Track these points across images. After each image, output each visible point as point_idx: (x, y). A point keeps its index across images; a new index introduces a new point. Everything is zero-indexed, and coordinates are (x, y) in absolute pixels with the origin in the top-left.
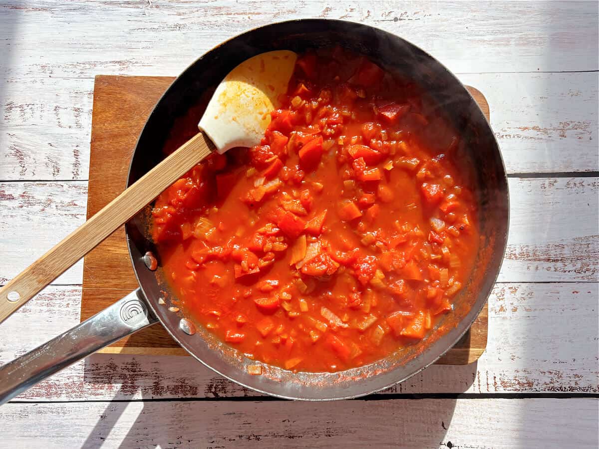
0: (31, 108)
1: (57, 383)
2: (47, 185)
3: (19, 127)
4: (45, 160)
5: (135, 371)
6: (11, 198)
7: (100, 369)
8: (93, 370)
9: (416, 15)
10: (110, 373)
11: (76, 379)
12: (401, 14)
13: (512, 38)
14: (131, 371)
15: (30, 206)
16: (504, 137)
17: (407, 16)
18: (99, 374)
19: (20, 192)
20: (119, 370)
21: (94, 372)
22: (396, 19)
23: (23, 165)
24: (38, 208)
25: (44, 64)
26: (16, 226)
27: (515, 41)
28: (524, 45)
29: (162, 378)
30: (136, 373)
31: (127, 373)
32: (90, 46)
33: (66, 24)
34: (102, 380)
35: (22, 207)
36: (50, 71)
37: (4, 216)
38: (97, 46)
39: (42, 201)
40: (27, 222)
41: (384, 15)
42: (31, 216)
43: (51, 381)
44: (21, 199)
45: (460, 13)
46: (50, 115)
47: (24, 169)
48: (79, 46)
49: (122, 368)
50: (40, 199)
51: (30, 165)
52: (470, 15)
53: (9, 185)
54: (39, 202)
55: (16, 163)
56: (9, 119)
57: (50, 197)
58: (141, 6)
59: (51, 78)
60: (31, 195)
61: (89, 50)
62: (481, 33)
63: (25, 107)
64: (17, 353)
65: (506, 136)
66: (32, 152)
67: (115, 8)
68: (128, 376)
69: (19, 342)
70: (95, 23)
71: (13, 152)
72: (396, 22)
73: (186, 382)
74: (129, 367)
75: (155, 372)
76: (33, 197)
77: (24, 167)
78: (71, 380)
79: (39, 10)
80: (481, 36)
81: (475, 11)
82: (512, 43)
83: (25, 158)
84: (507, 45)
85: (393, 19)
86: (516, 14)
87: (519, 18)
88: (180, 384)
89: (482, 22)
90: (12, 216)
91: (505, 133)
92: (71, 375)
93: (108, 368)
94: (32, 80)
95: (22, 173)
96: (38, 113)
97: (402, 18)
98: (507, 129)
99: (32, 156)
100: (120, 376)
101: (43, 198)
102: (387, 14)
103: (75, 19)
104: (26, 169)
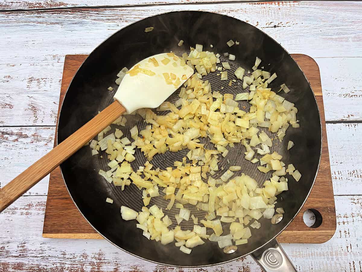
0: (45, 81)
1: (45, 267)
2: (51, 129)
3: (35, 92)
4: (51, 113)
5: (101, 260)
6: (26, 137)
7: (76, 258)
8: (71, 259)
9: (288, 24)
10: (83, 261)
11: (58, 265)
12: (279, 24)
13: (350, 37)
14: (98, 259)
15: (38, 142)
16: (353, 96)
17: (283, 25)
18: (75, 261)
19: (33, 133)
20: (89, 258)
21: (72, 260)
22: (275, 26)
23: (36, 116)
24: (43, 143)
25: (55, 55)
26: (28, 155)
27: (352, 39)
28: (358, 41)
29: (120, 265)
30: (101, 261)
31: (95, 261)
32: (84, 44)
33: (70, 32)
34: (77, 266)
35: (32, 142)
36: (59, 59)
37: (20, 148)
38: (89, 44)
39: (46, 139)
40: (35, 152)
41: (267, 24)
42: (38, 149)
43: (41, 266)
44: (32, 137)
45: (316, 23)
46: (56, 85)
47: (37, 118)
48: (77, 44)
49: (92, 257)
50: (45, 137)
51: (40, 116)
52: (322, 24)
53: (26, 129)
54: (44, 139)
55: (32, 115)
56: (29, 87)
57: (51, 136)
58: (116, 21)
59: (58, 63)
60: (39, 135)
61: (84, 47)
62: (330, 34)
63: (41, 80)
64: (19, 244)
65: (354, 96)
66: (43, 108)
67: (101, 22)
68: (96, 264)
69: (21, 236)
70: (88, 31)
71: (30, 107)
72: (275, 28)
73: (138, 268)
74: (97, 256)
75: (115, 260)
76: (40, 136)
77: (36, 117)
78: (55, 266)
79: (54, 24)
80: (330, 36)
81: (324, 22)
82: (350, 39)
83: (37, 112)
84: (347, 41)
85: (273, 26)
86: (350, 23)
87: (353, 25)
88: (134, 270)
89: (330, 28)
90: (25, 148)
91: (353, 94)
92: (55, 261)
93: (82, 257)
94: (47, 64)
95: (35, 121)
96: (48, 84)
97: (279, 26)
98: (354, 92)
99: (43, 110)
100: (89, 263)
101: (47, 137)
102: (269, 23)
103: (76, 29)
104: (38, 119)
